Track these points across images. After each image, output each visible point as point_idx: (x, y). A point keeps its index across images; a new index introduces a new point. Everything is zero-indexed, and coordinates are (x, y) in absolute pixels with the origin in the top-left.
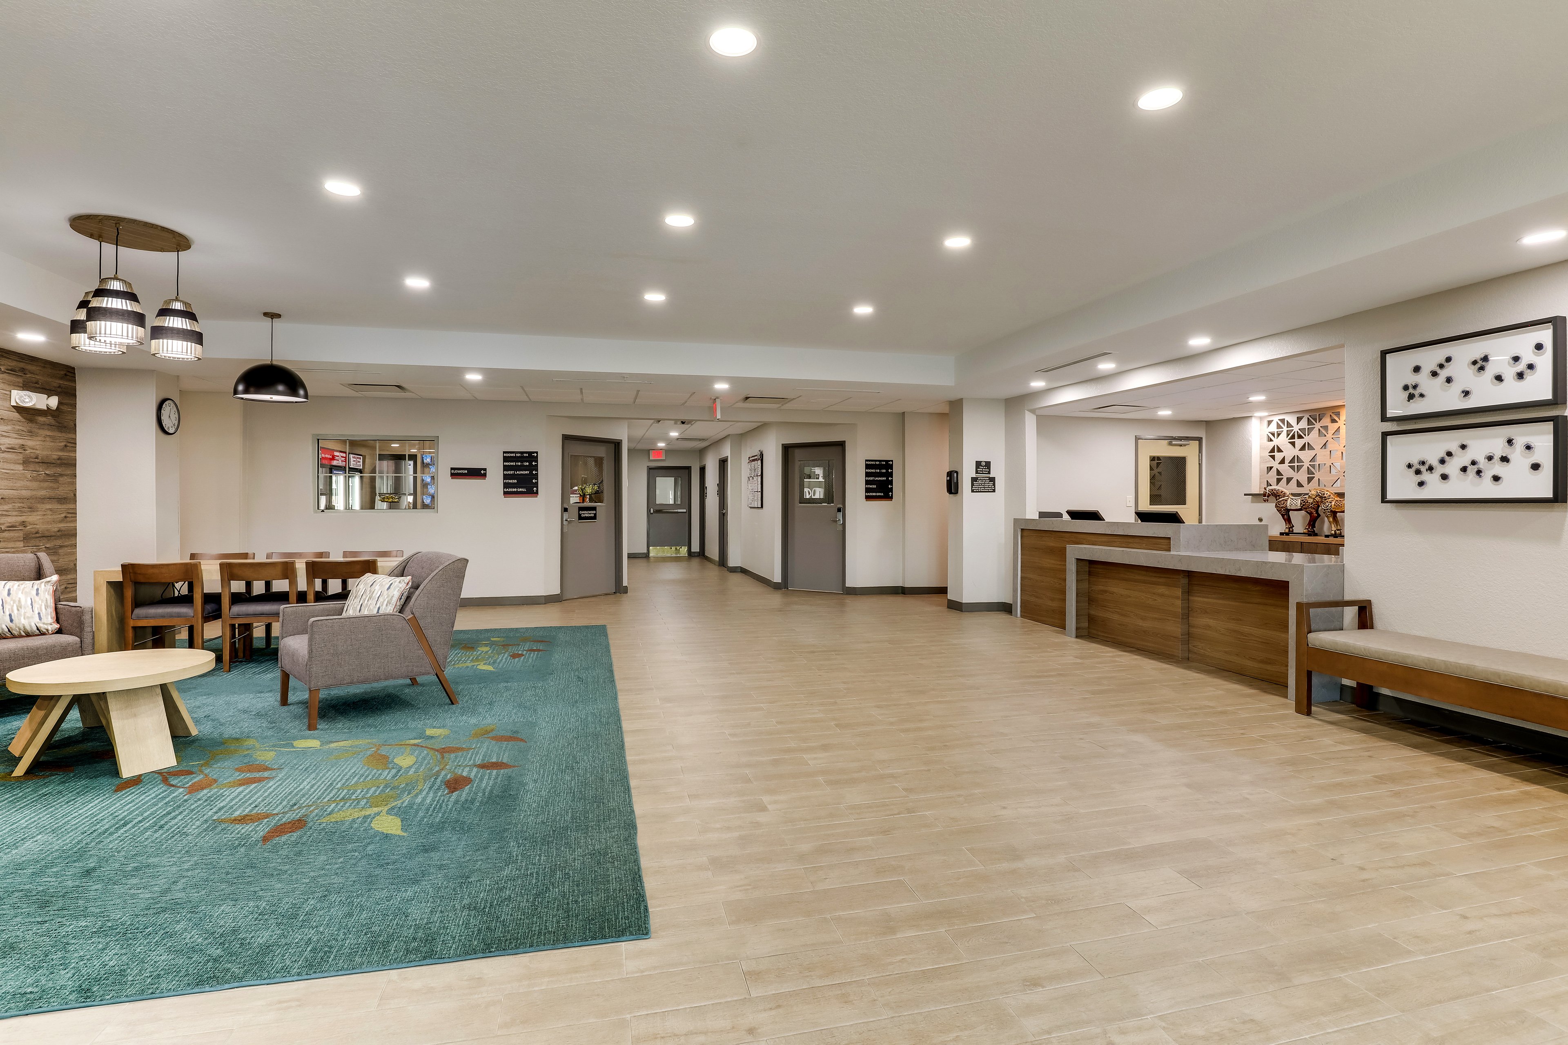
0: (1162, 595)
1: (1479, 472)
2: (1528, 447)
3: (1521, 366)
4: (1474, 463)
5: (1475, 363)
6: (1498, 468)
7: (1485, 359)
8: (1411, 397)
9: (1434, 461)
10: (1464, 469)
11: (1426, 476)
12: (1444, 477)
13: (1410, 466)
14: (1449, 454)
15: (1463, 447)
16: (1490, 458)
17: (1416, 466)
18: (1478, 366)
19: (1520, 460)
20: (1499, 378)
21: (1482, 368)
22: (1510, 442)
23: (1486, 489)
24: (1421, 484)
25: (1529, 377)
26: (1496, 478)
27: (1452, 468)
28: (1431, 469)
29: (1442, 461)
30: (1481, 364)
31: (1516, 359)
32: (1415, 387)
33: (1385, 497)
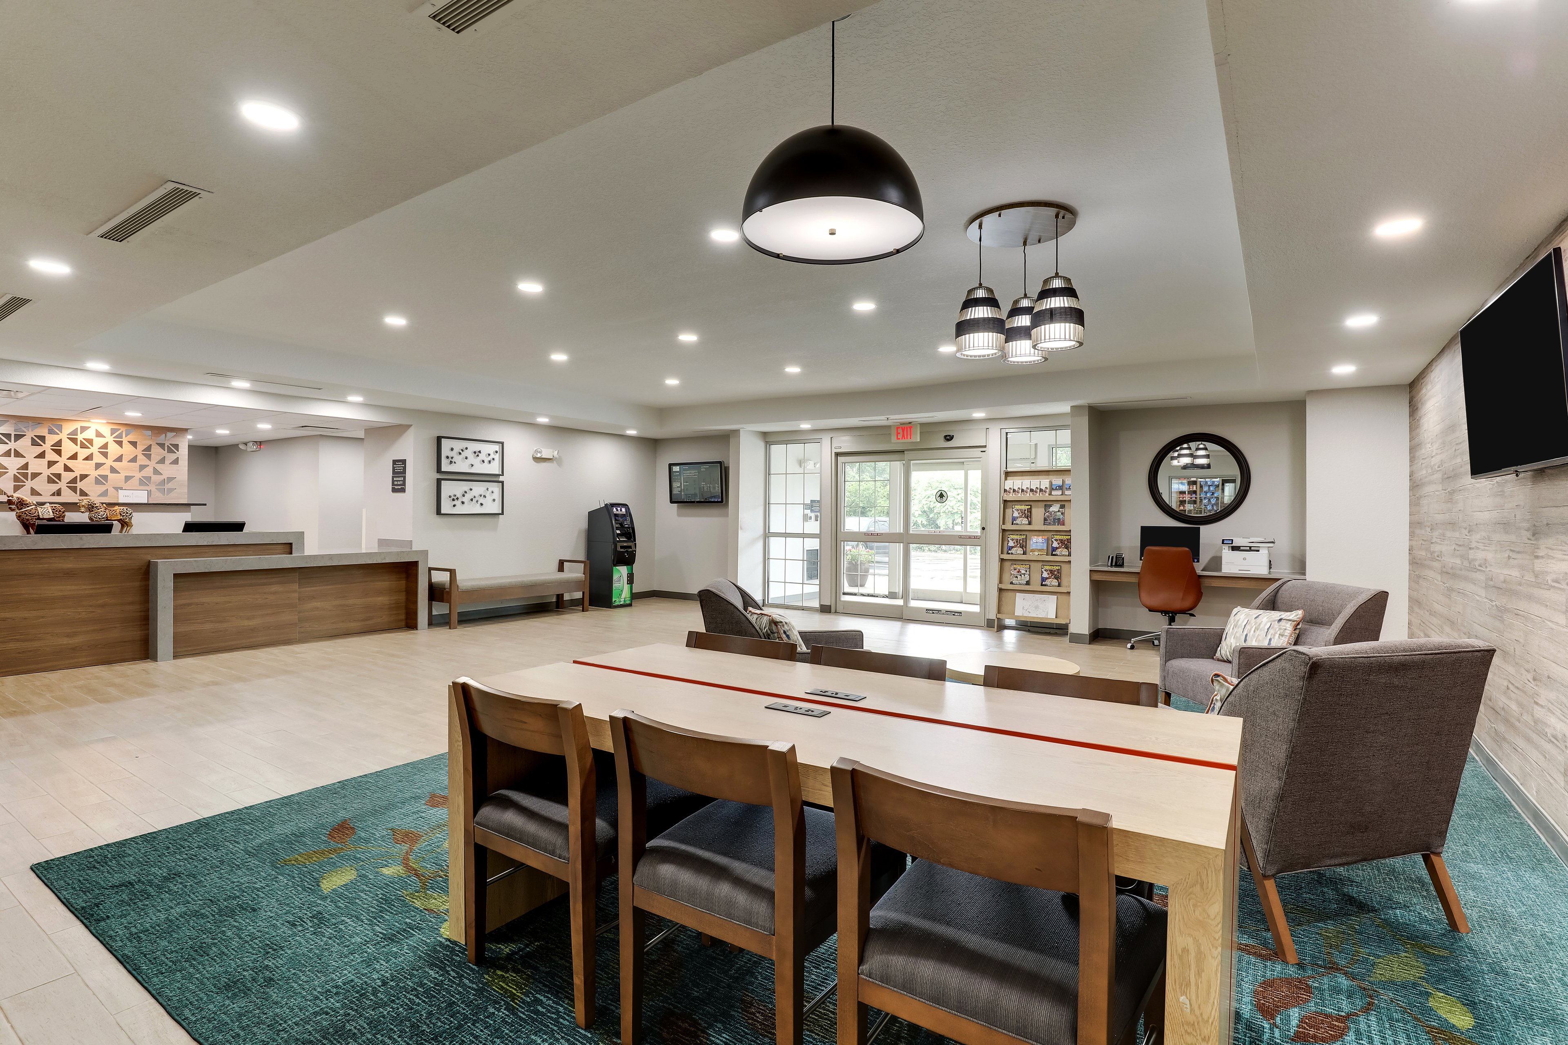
0: (275, 593)
1: (477, 501)
2: (493, 492)
3: (490, 458)
4: (475, 497)
5: (475, 453)
6: (481, 500)
7: (480, 452)
8: (451, 462)
9: (459, 495)
10: (472, 500)
11: (455, 502)
12: (463, 503)
13: (450, 497)
14: (466, 492)
15: (471, 490)
16: (481, 496)
17: (453, 497)
18: (476, 454)
19: (489, 498)
20: (483, 461)
21: (478, 456)
22: (487, 489)
23: (478, 510)
24: (454, 506)
25: (493, 463)
26: (482, 504)
27: (466, 499)
28: (457, 499)
29: (464, 496)
30: (477, 453)
31: (489, 455)
32: (452, 458)
33: (439, 512)
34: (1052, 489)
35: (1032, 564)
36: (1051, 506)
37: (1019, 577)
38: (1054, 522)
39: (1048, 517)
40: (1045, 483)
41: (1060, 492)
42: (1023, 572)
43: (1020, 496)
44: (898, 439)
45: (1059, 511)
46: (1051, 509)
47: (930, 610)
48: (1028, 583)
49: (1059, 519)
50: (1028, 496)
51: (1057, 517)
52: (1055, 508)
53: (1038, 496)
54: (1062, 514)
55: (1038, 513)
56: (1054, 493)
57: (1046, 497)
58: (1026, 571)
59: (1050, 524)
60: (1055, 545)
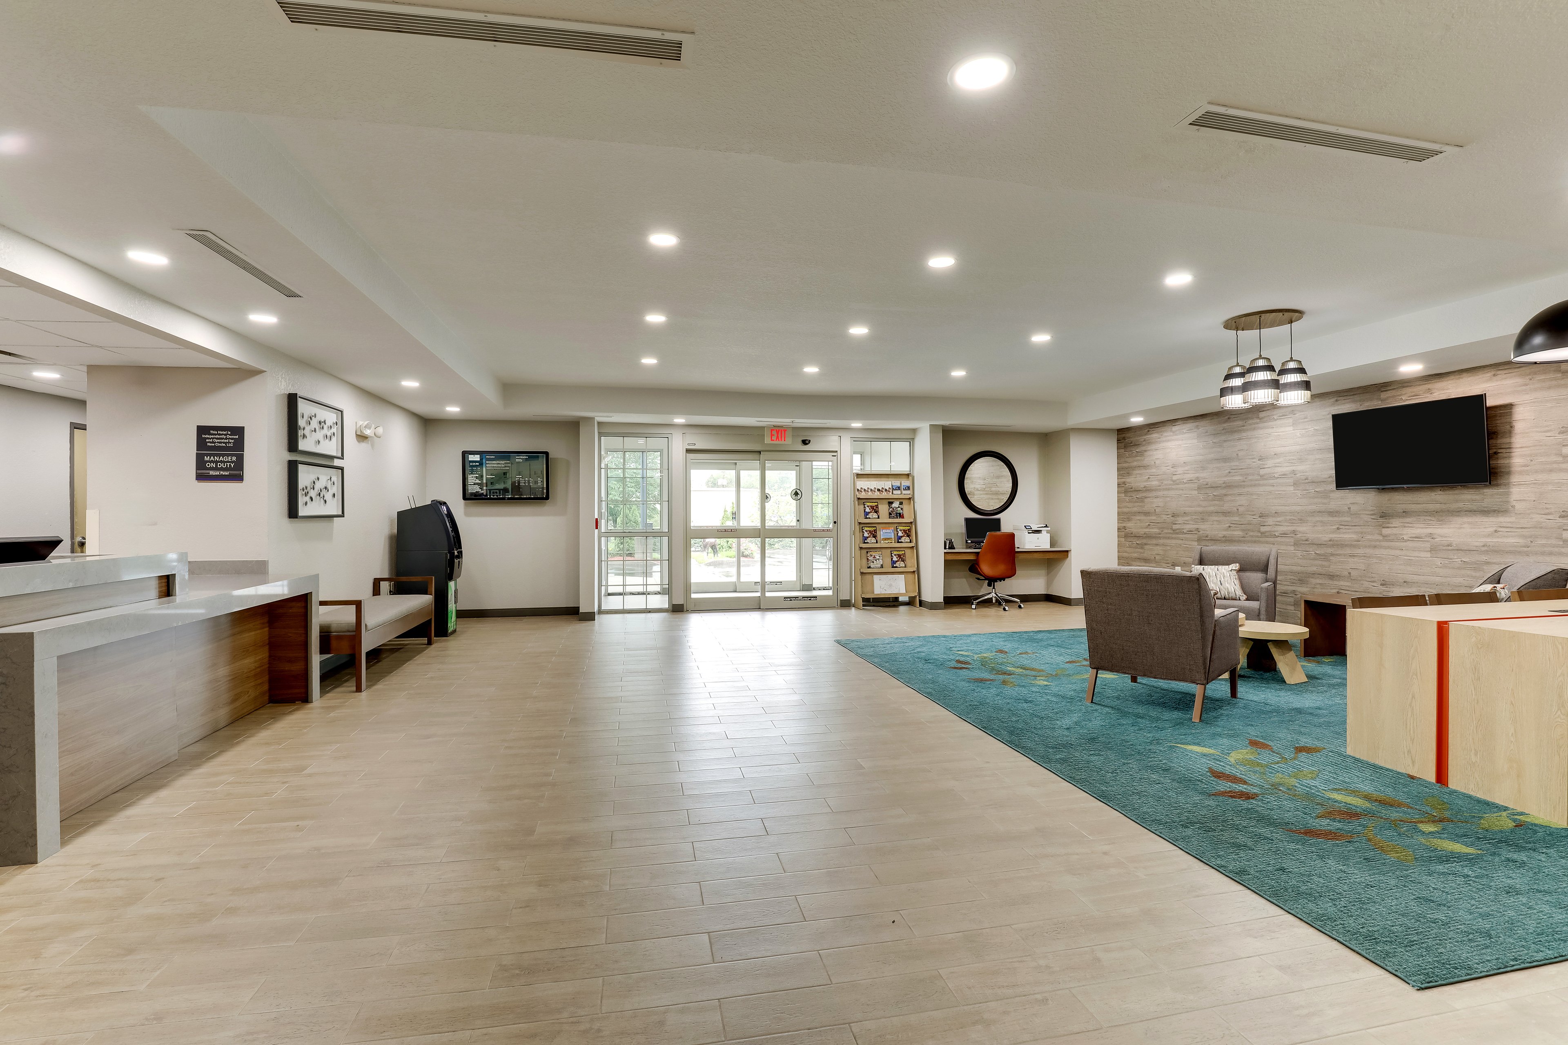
1: (322, 497)
2: (336, 484)
3: (331, 432)
4: (321, 491)
6: (325, 495)
7: (323, 421)
8: (304, 436)
9: (310, 486)
10: (318, 494)
11: (307, 498)
12: (312, 499)
14: (314, 483)
15: (318, 479)
16: (325, 488)
19: (331, 492)
20: (326, 436)
21: (322, 427)
22: (331, 478)
23: (322, 509)
24: (306, 503)
25: (335, 440)
26: (324, 501)
27: (314, 493)
29: (313, 488)
30: (321, 424)
31: (331, 427)
32: (305, 429)
33: (293, 512)
34: (893, 489)
35: (883, 550)
36: (892, 503)
37: (875, 562)
38: (897, 516)
39: (892, 511)
40: (887, 484)
41: (899, 492)
42: (877, 557)
43: (870, 495)
44: (772, 440)
45: (899, 507)
46: (893, 505)
47: (788, 598)
48: (882, 566)
49: (900, 514)
50: (877, 495)
51: (898, 512)
52: (896, 504)
53: (884, 495)
54: (901, 509)
55: (884, 509)
56: (894, 492)
57: (890, 495)
58: (880, 557)
59: (894, 518)
60: (900, 534)
